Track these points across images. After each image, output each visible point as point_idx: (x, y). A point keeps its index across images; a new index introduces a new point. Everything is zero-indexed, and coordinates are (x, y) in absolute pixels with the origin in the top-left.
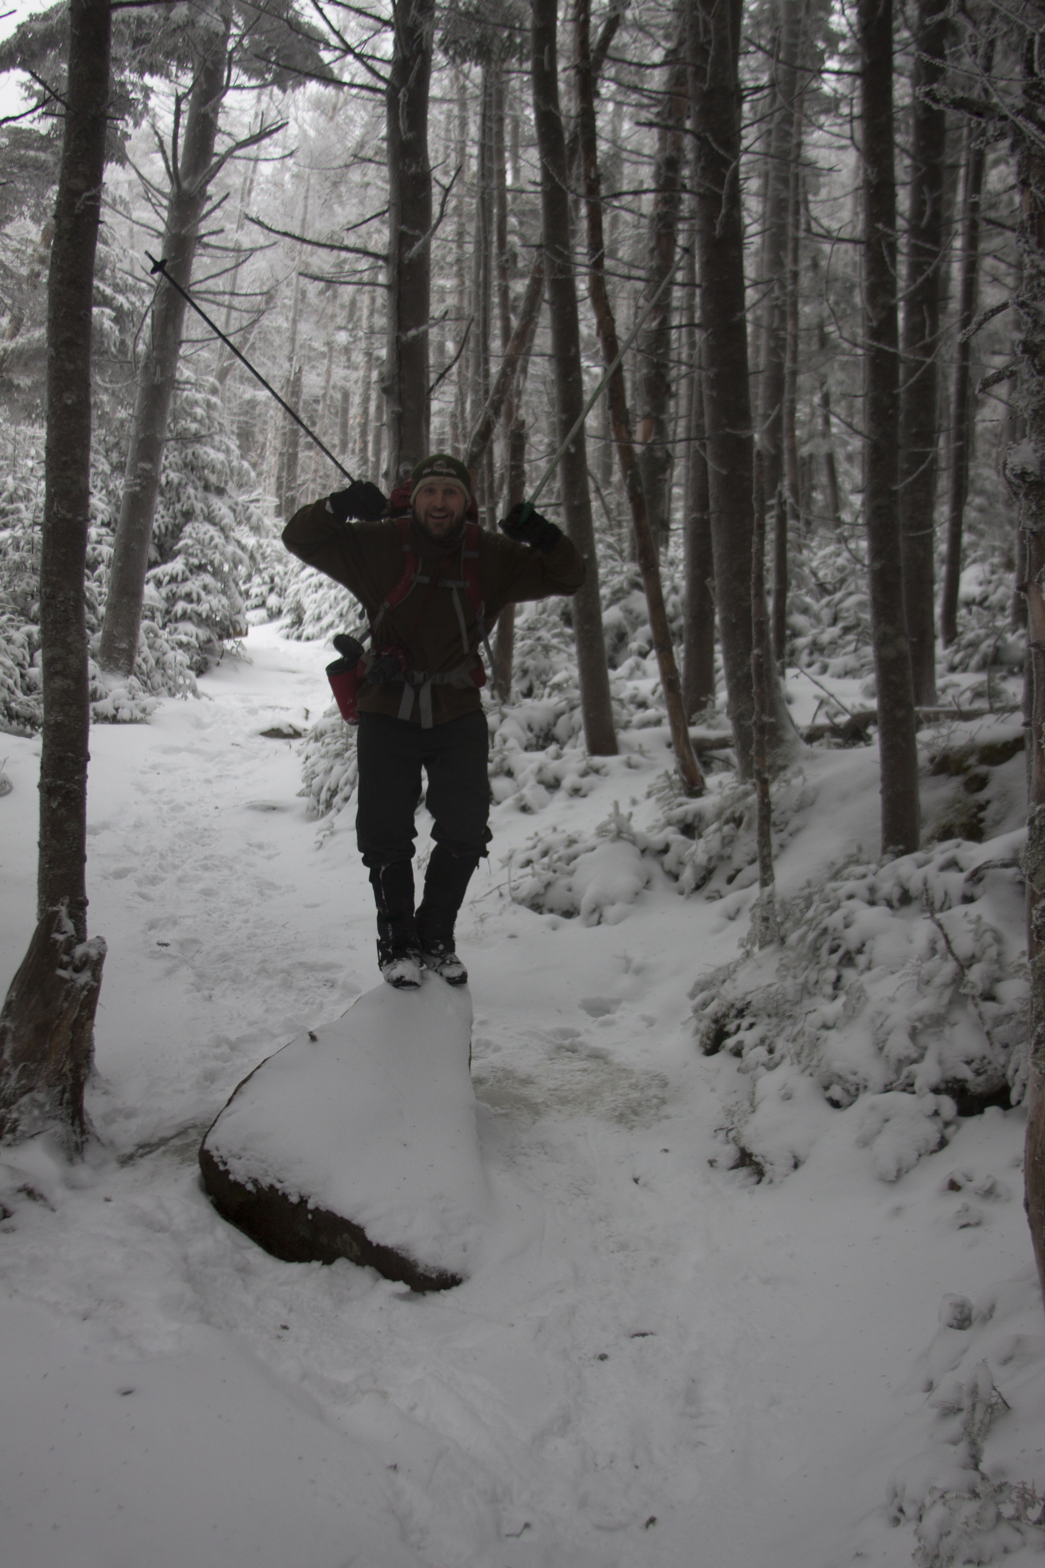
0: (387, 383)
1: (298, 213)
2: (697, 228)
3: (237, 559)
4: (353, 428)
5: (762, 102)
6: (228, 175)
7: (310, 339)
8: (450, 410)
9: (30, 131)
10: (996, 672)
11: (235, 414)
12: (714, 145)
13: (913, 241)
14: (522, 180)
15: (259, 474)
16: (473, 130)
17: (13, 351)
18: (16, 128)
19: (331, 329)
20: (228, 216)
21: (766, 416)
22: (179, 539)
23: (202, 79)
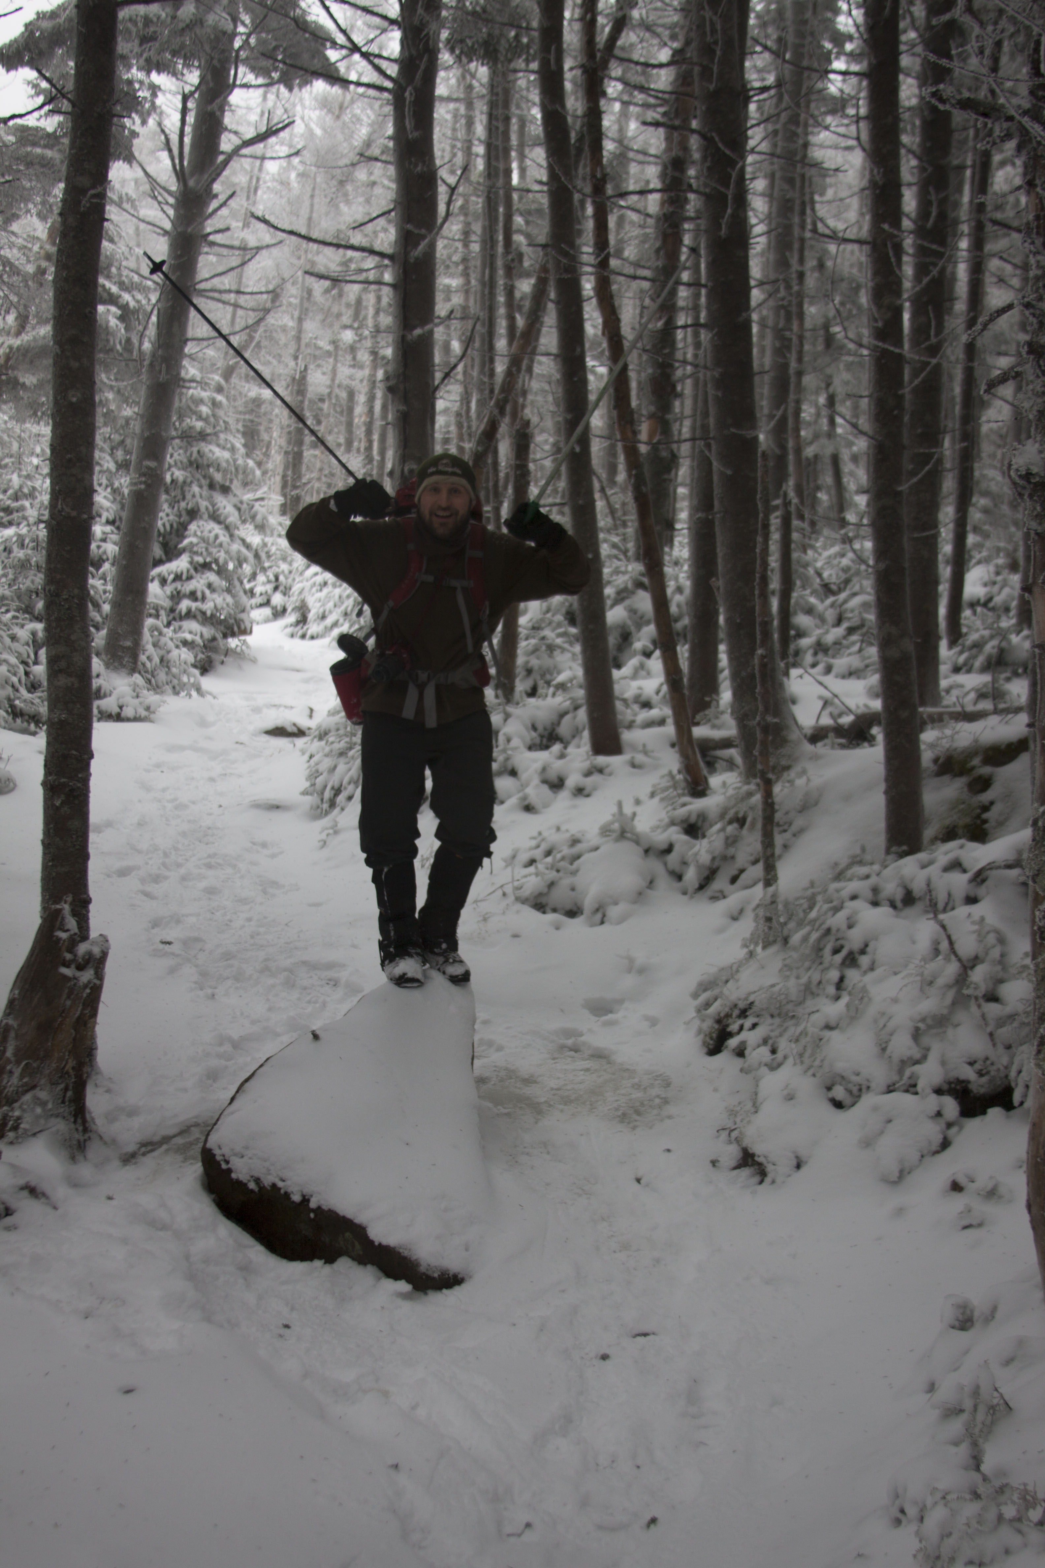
0: (392, 383)
1: (304, 212)
2: (703, 227)
3: (242, 558)
4: (358, 427)
5: (768, 102)
6: (234, 173)
7: (316, 338)
8: (455, 409)
9: (37, 129)
10: (1001, 673)
11: (240, 413)
12: (720, 145)
13: (919, 242)
14: (528, 179)
15: (264, 473)
16: (480, 130)
17: (18, 348)
18: (23, 126)
19: (336, 327)
20: (234, 215)
21: (771, 417)
22: (184, 537)
23: (209, 77)
